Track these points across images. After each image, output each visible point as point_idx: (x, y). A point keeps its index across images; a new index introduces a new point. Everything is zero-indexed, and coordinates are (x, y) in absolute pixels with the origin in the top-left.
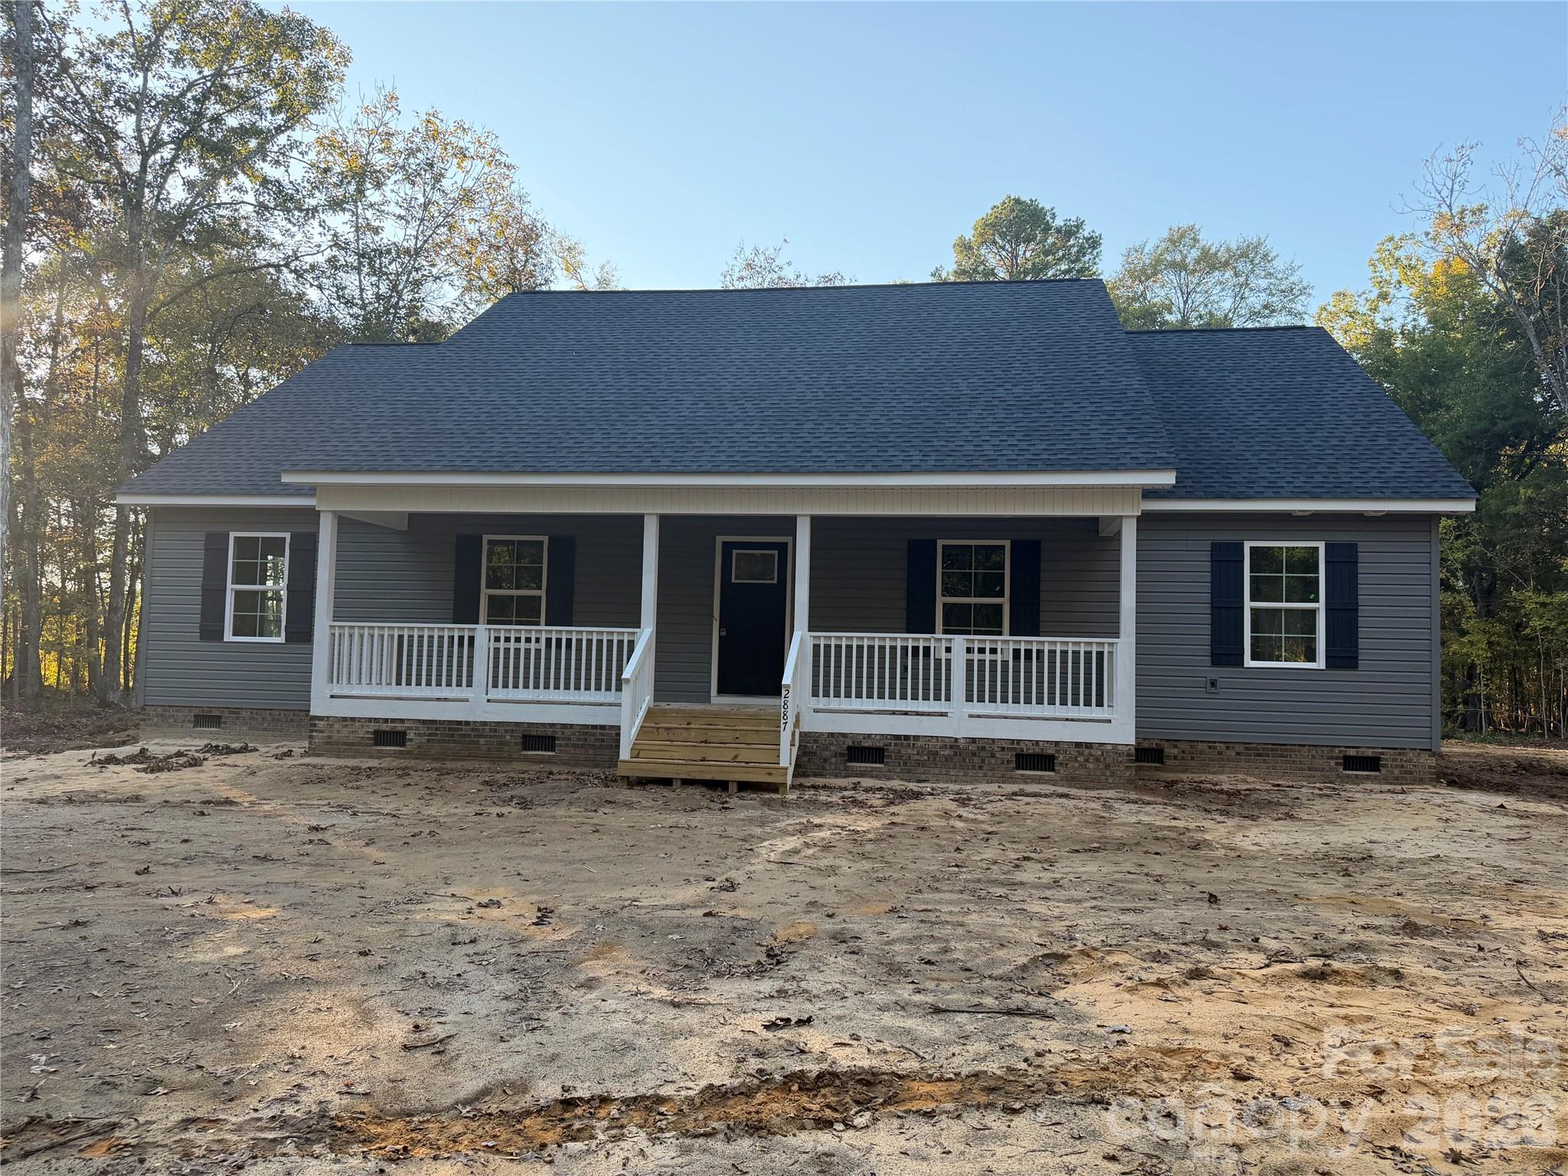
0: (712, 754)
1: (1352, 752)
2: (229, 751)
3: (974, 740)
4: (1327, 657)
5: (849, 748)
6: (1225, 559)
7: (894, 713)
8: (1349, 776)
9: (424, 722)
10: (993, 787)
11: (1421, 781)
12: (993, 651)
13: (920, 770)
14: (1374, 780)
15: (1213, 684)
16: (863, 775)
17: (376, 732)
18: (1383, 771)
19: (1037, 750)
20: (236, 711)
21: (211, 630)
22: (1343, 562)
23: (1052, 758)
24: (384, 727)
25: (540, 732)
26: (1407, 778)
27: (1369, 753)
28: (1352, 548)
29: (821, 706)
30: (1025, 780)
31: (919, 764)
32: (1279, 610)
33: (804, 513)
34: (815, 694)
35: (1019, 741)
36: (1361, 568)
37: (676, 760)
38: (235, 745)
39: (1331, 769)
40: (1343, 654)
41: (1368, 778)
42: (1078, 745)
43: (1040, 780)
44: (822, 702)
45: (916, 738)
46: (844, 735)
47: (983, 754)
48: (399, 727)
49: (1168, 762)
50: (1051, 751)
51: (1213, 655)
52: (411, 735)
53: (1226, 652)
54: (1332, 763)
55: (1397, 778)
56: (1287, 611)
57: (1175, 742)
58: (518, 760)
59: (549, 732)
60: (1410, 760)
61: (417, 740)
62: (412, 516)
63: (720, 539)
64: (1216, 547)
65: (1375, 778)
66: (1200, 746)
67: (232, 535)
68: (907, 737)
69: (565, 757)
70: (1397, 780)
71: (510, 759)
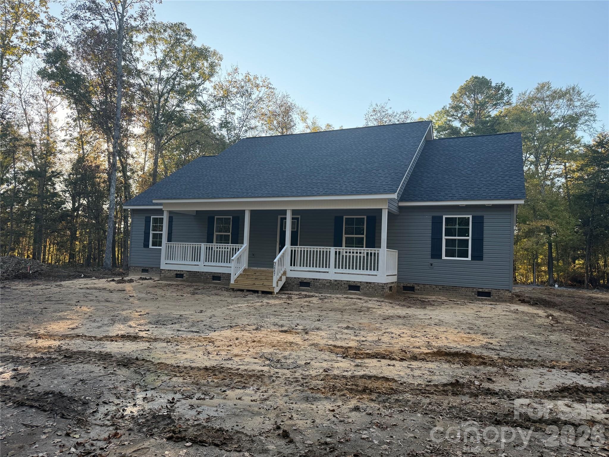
0: (257, 283)
1: (480, 290)
2: (146, 279)
3: (336, 281)
4: (472, 256)
5: (300, 282)
6: (436, 222)
7: (317, 272)
8: (479, 299)
9: (188, 271)
10: (340, 296)
11: (505, 301)
12: (360, 253)
13: (320, 290)
14: (488, 300)
15: (431, 265)
16: (303, 291)
17: (176, 274)
18: (492, 297)
19: (355, 284)
20: (152, 268)
21: (146, 245)
22: (479, 223)
23: (359, 287)
24: (178, 273)
25: (217, 275)
26: (501, 300)
27: (487, 290)
28: (482, 217)
29: (292, 269)
30: (351, 294)
31: (320, 288)
32: (455, 240)
33: (289, 209)
34: (291, 265)
35: (349, 281)
36: (485, 225)
37: (247, 284)
38: (148, 278)
39: (473, 296)
40: (478, 256)
41: (486, 299)
42: (367, 283)
43: (355, 294)
44: (293, 268)
45: (319, 279)
46: (299, 278)
47: (339, 285)
48: (182, 273)
49: (416, 291)
50: (359, 285)
51: (432, 255)
52: (185, 275)
53: (436, 254)
54: (473, 294)
55: (497, 300)
56: (458, 240)
57: (418, 285)
58: (211, 283)
59: (219, 275)
60: (502, 294)
61: (186, 277)
62: (197, 211)
63: (279, 217)
64: (434, 218)
65: (489, 300)
66: (427, 286)
67: (152, 217)
68: (317, 279)
69: (223, 283)
70: (496, 301)
71: (209, 283)
